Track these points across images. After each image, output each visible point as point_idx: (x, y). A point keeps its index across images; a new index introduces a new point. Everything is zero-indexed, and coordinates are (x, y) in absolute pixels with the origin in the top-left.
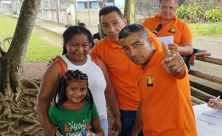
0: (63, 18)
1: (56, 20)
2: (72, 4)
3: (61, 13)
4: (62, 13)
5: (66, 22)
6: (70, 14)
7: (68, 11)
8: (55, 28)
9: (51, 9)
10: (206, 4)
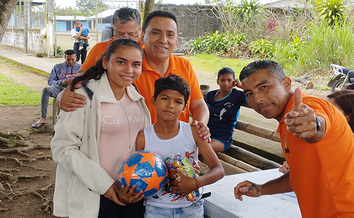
0: (35, 43)
1: (22, 46)
2: (50, 22)
3: (31, 36)
4: (33, 35)
5: (38, 49)
6: (46, 37)
7: (43, 32)
8: (20, 58)
9: (15, 28)
10: (252, 32)
